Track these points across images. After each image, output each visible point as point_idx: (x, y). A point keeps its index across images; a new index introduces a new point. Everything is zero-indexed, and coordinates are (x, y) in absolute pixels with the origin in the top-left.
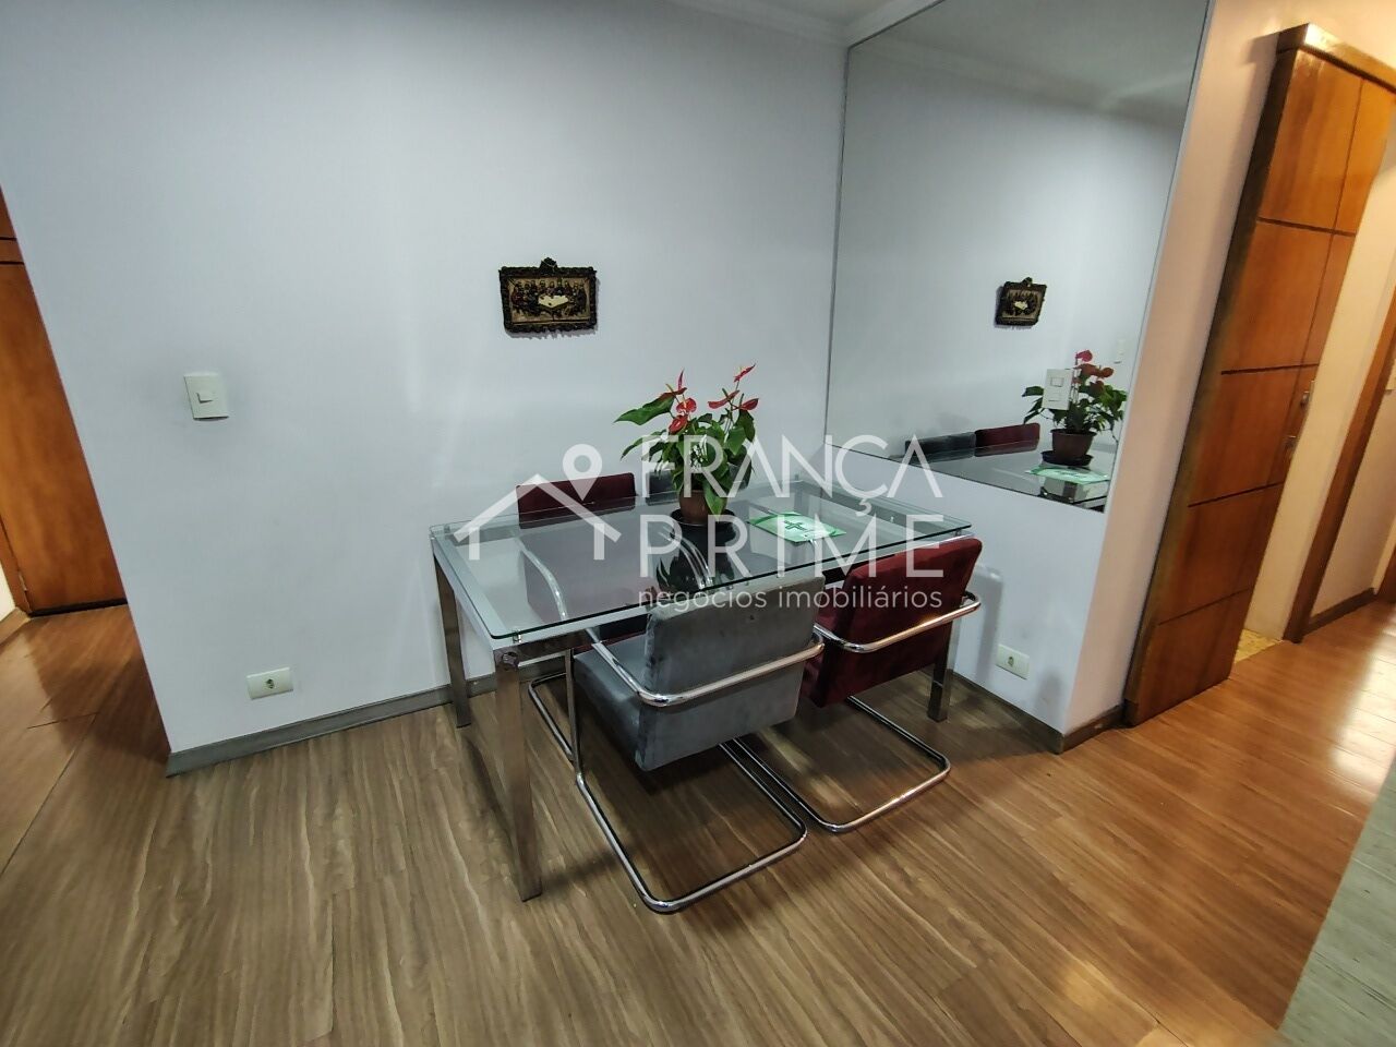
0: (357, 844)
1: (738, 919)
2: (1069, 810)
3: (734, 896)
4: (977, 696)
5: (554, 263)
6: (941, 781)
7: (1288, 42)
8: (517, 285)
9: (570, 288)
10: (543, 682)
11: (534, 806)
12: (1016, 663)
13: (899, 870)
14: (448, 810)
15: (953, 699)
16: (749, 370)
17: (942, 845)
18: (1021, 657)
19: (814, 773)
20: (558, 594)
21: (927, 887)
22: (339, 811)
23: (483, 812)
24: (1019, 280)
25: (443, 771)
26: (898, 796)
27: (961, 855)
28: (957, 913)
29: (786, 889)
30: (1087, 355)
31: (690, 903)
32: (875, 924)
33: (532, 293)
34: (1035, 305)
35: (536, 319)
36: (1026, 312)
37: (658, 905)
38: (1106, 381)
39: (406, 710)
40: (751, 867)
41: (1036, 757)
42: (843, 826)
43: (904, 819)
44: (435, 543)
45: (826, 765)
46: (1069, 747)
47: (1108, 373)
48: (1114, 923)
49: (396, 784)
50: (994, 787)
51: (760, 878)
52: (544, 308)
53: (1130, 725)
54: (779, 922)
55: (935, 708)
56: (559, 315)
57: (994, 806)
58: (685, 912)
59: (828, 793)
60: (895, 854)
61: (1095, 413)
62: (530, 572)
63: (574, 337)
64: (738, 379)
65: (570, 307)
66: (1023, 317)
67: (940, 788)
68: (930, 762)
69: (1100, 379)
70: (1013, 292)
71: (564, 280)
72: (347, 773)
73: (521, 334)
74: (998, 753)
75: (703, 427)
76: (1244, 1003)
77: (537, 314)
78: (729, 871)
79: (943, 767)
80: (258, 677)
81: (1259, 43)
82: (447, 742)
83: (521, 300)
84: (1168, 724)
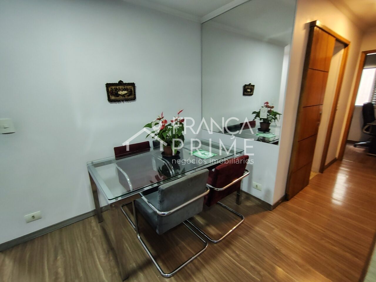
0: (65, 269)
1: (190, 276)
2: (277, 227)
3: (188, 268)
4: (249, 196)
5: (122, 82)
6: (242, 223)
7: (313, 25)
8: (111, 88)
9: (128, 89)
10: (125, 205)
11: (124, 246)
12: (258, 187)
13: (234, 252)
14: (96, 252)
15: (243, 198)
16: (182, 111)
17: (245, 242)
18: (259, 185)
19: (207, 225)
20: (128, 180)
21: (243, 257)
22: (59, 258)
23: (108, 251)
24: (248, 84)
25: (94, 239)
26: (231, 229)
27: (251, 245)
28: (252, 264)
29: (203, 263)
30: (267, 103)
31: (176, 273)
32: (231, 272)
33: (116, 91)
34: (252, 90)
35: (118, 98)
36: (250, 92)
37: (165, 276)
38: (272, 109)
39: (81, 219)
40: (193, 258)
41: (266, 212)
42: (217, 241)
43: (234, 236)
44: (88, 168)
45: (211, 222)
46: (273, 209)
47: (273, 107)
48: (294, 260)
49: (79, 245)
50: (256, 223)
51: (196, 262)
52: (120, 95)
53: (288, 200)
54: (203, 275)
55: (238, 201)
56: (125, 97)
57: (257, 228)
58: (175, 276)
59: (212, 230)
60: (233, 247)
61: (270, 118)
62: (119, 173)
63: (129, 103)
64: (179, 113)
65: (128, 94)
66: (249, 93)
67: (242, 225)
68: (239, 217)
69: (271, 109)
70: (247, 87)
71: (126, 86)
72: (61, 243)
73: (113, 102)
74: (256, 212)
75: (169, 128)
76: (330, 279)
77: (118, 97)
78: (187, 260)
79: (242, 219)
80: (29, 216)
81: (306, 24)
82: (95, 228)
83: (113, 92)
84: (297, 199)
